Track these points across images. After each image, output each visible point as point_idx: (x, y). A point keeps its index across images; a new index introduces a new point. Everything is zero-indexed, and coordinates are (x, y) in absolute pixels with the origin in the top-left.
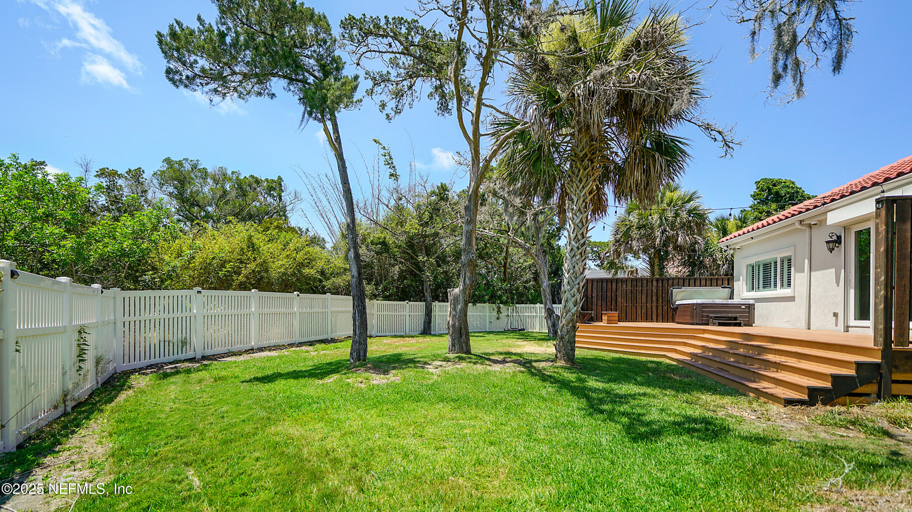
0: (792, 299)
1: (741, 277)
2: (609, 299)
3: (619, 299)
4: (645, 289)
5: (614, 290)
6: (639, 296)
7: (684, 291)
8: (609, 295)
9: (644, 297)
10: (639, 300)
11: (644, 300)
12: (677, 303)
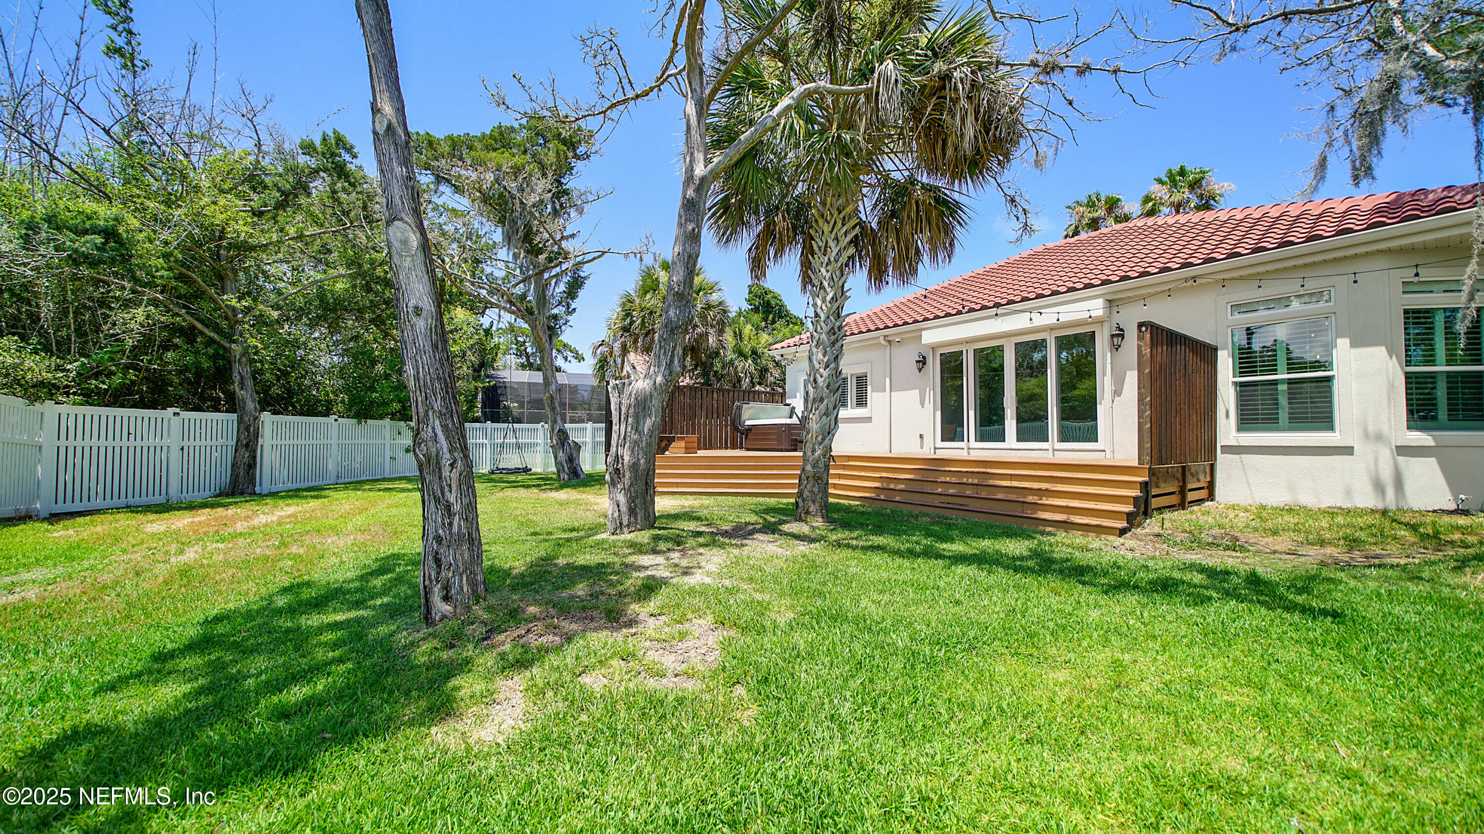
0: (868, 420)
1: (798, 394)
7: (752, 407)
12: (748, 423)
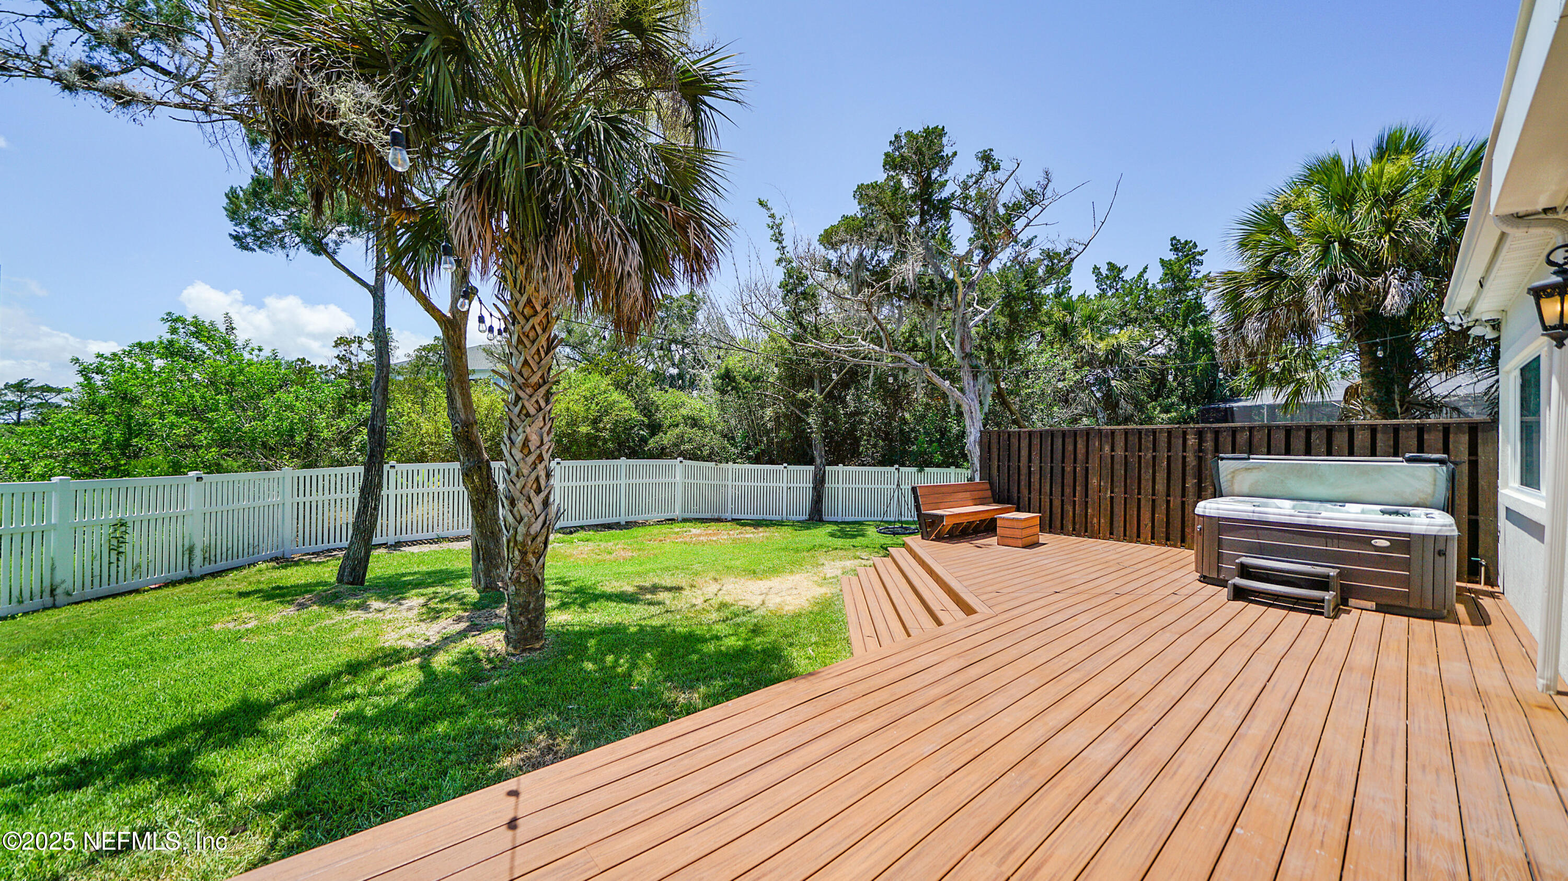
2: (1069, 480)
3: (1094, 481)
4: (1163, 454)
5: (1080, 456)
6: (1147, 476)
7: (1258, 467)
8: (1068, 469)
9: (1161, 477)
10: (1147, 485)
11: (1161, 487)
